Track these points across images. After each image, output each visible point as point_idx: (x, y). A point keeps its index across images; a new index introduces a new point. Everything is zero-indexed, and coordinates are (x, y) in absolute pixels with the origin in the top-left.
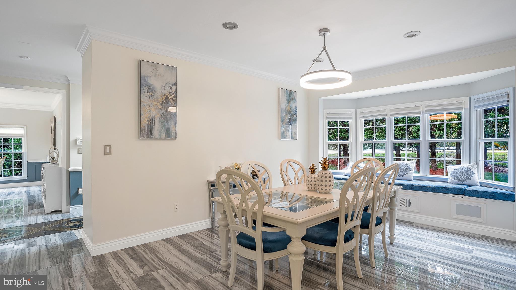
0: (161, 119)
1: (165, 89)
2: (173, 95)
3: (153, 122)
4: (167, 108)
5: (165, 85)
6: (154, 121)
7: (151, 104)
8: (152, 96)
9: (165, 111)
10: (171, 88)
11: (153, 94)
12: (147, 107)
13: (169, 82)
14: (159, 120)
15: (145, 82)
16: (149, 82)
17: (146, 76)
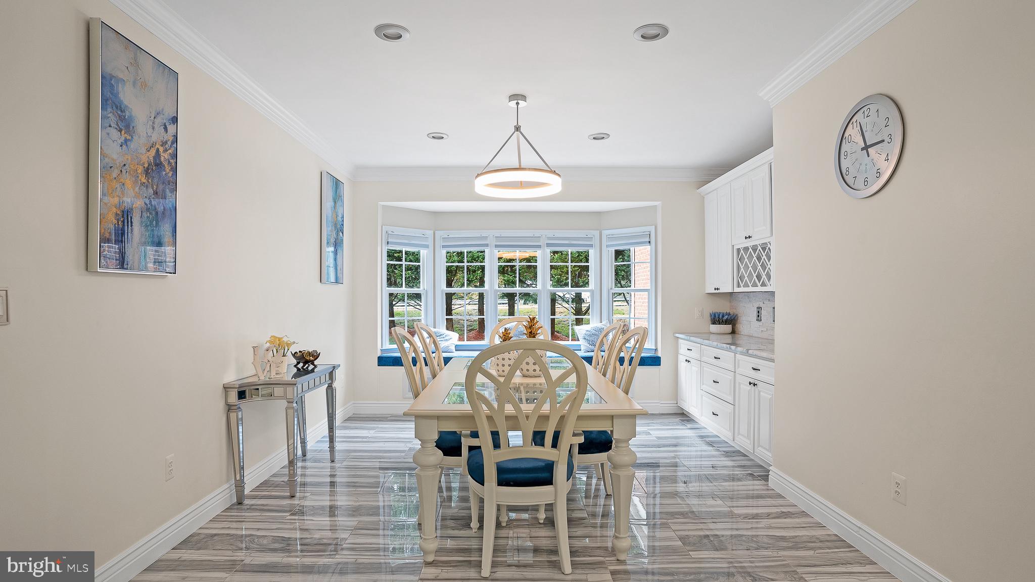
0: (146, 216)
1: (153, 128)
2: (169, 149)
3: (128, 222)
4: (157, 185)
5: (155, 118)
6: (131, 217)
7: (125, 165)
8: (126, 140)
9: (154, 192)
10: (166, 129)
11: (130, 138)
12: (115, 173)
13: (163, 110)
14: (141, 217)
15: (112, 94)
16: (121, 96)
17: (114, 76)
